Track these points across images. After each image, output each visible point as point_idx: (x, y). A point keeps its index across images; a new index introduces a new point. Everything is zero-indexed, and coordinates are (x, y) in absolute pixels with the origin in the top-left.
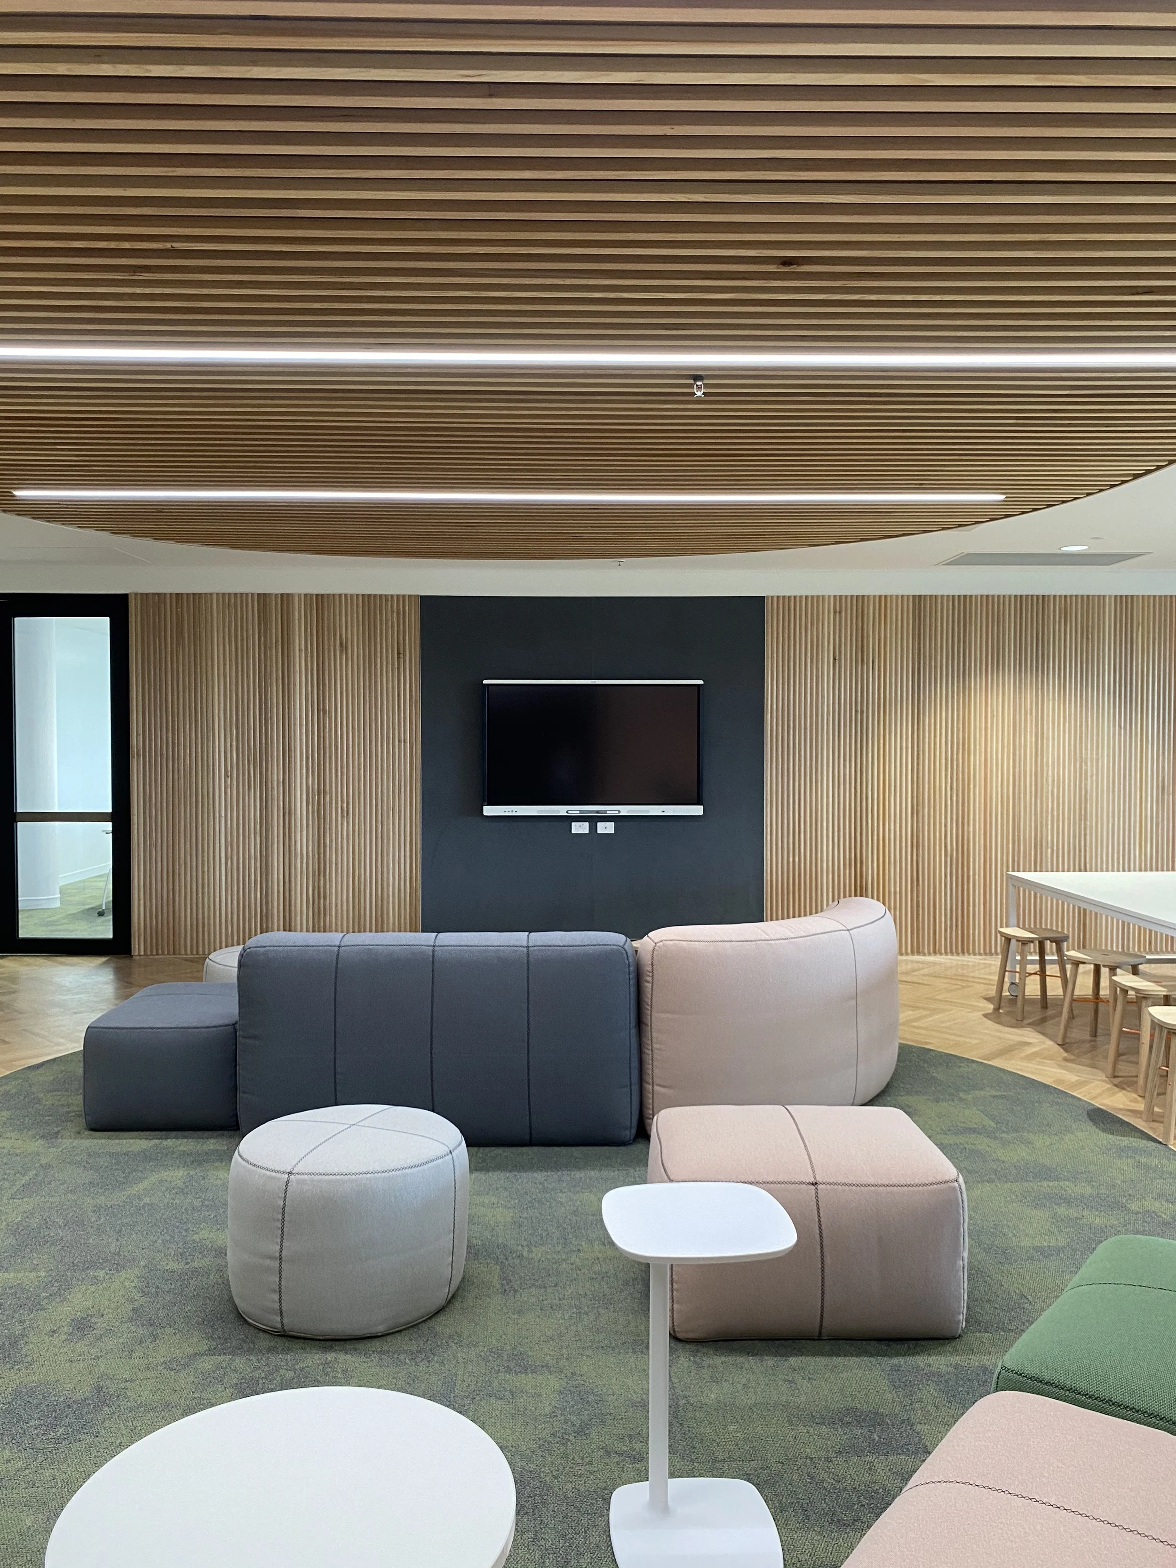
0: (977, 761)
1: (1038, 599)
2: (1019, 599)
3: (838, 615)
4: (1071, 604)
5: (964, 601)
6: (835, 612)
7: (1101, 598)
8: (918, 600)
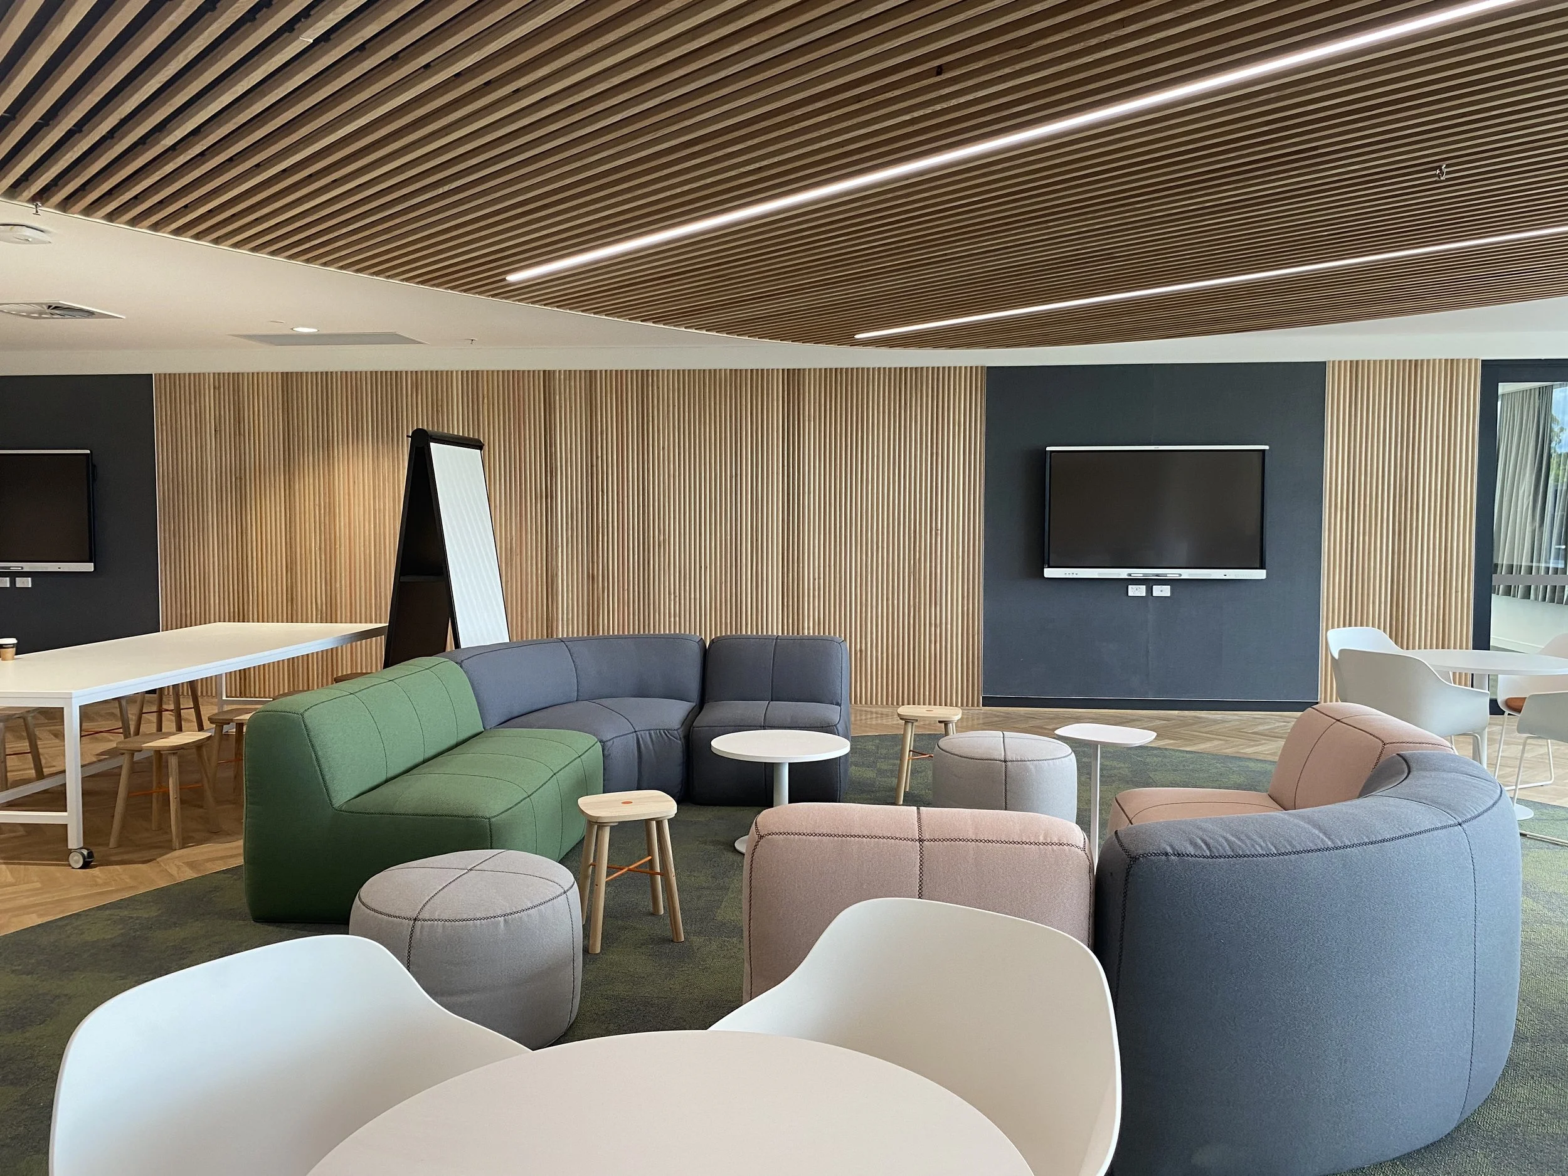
0: (342, 522)
1: (391, 375)
2: (374, 374)
3: (217, 391)
4: (421, 379)
5: (326, 376)
6: (214, 388)
7: (449, 373)
8: (286, 376)
